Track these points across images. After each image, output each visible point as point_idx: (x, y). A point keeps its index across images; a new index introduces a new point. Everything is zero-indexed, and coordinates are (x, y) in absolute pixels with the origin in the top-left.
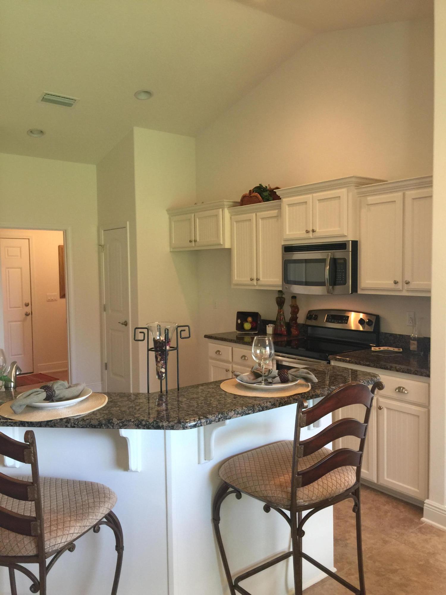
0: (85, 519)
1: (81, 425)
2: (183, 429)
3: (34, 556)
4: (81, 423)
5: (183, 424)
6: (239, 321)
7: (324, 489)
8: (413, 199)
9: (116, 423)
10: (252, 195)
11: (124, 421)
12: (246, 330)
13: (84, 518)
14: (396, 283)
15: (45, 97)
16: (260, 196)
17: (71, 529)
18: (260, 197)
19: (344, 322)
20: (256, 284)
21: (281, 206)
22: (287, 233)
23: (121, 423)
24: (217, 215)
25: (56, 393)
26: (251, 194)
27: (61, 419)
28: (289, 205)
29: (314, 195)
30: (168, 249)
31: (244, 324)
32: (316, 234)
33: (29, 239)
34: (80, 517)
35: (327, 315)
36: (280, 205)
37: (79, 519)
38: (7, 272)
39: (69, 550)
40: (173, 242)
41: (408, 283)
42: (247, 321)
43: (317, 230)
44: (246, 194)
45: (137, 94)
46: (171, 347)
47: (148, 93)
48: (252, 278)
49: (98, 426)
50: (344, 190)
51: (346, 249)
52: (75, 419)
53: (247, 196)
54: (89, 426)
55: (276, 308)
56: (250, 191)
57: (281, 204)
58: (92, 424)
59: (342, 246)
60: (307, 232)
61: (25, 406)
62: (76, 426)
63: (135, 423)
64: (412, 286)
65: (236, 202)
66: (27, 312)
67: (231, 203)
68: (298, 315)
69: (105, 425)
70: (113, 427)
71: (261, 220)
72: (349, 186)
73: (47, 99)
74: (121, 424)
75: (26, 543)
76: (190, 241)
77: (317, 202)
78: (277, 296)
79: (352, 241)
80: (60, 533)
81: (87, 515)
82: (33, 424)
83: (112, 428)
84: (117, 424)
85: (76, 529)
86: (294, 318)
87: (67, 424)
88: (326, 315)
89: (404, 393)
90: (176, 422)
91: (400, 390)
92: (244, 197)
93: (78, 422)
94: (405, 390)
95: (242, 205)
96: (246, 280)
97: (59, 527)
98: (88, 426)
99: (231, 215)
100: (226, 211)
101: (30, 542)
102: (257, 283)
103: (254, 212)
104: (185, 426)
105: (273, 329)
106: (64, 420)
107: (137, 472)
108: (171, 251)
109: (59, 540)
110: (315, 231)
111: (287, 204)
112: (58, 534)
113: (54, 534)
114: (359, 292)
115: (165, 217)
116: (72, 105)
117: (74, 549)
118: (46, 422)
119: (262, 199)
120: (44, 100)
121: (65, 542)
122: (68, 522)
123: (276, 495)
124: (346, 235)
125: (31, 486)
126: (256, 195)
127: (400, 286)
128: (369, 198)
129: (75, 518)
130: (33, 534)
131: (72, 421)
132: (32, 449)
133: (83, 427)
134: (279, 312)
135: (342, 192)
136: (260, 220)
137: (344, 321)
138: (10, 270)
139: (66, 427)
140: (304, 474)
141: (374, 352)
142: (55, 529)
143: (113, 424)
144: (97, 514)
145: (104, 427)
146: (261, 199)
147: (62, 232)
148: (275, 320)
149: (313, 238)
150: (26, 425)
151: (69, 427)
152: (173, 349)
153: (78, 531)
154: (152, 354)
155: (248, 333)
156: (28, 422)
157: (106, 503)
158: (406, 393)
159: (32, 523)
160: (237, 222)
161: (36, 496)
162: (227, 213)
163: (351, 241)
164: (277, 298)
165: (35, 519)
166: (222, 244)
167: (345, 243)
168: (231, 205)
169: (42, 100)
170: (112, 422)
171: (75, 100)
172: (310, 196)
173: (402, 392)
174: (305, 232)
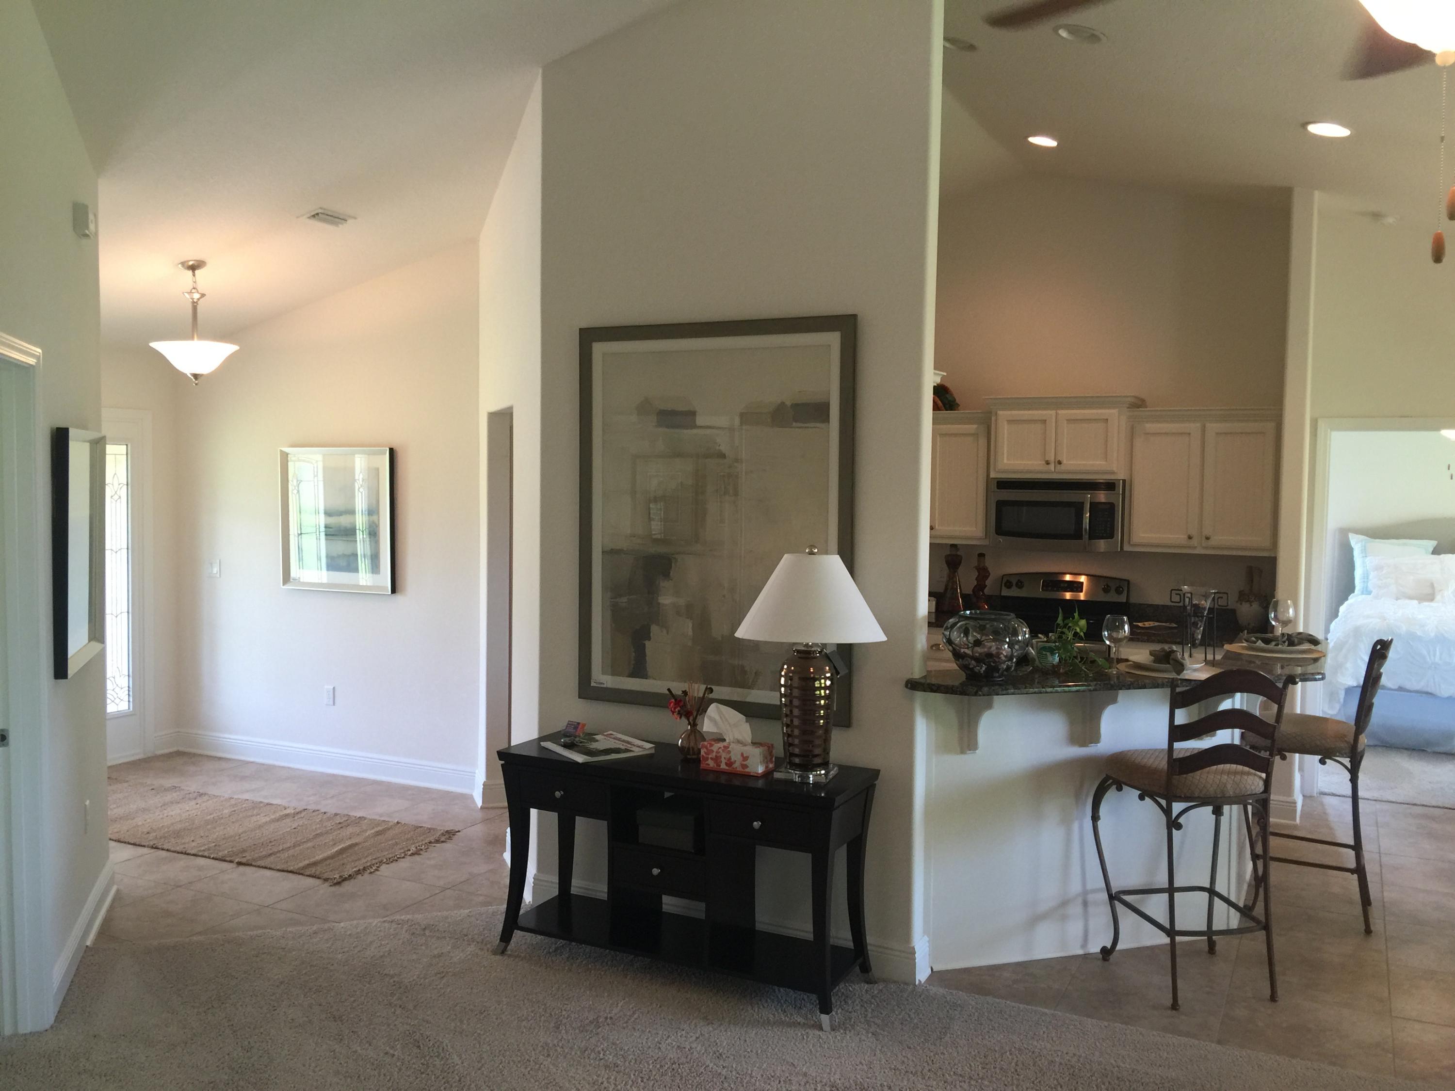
8: (1217, 434)
14: (1190, 538)
18: (940, 402)
19: (1076, 591)
21: (988, 421)
22: (1005, 461)
29: (1060, 412)
32: (1062, 468)
36: (985, 419)
41: (1208, 538)
43: (1065, 462)
50: (1115, 411)
51: (1114, 490)
60: (1046, 462)
64: (1213, 542)
71: (940, 437)
72: (1119, 407)
77: (1065, 422)
79: (1122, 480)
88: (1042, 580)
110: (1061, 463)
114: (1127, 548)
124: (1116, 472)
127: (1194, 542)
128: (1148, 425)
135: (1112, 413)
136: (938, 436)
137: (1075, 589)
146: (941, 404)
149: (1056, 472)
167: (1114, 483)
172: (1051, 412)
174: (1042, 462)
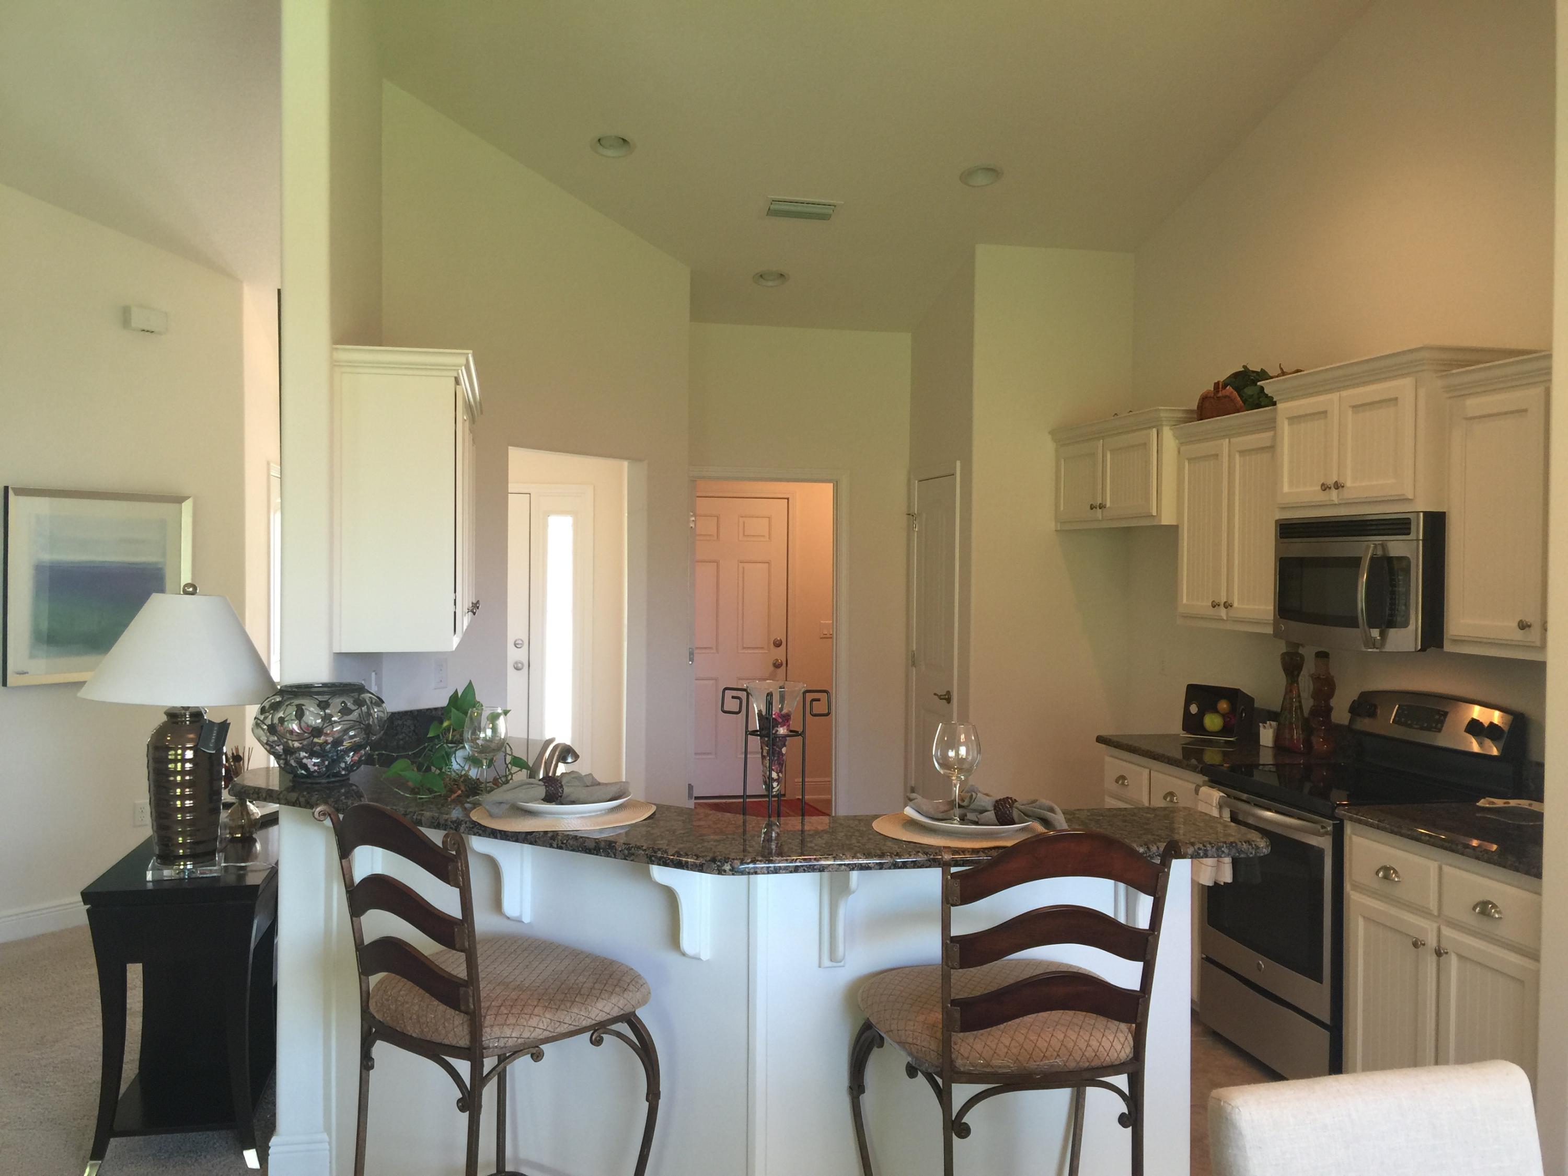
0: (563, 1010)
1: (572, 847)
2: (718, 874)
3: (467, 1048)
4: (571, 842)
5: (719, 863)
6: (1194, 709)
7: (1023, 1050)
9: (620, 849)
10: (1220, 394)
11: (632, 847)
12: (1209, 732)
13: (562, 1007)
14: (1522, 626)
15: (772, 207)
16: (1240, 395)
17: (533, 1019)
18: (1239, 399)
19: (1436, 728)
20: (1225, 618)
21: (1275, 422)
22: (1286, 489)
23: (627, 849)
24: (1145, 444)
25: (564, 791)
26: (1218, 392)
27: (546, 833)
28: (1294, 419)
29: (1344, 393)
30: (1052, 525)
31: (1206, 716)
32: (1347, 494)
33: (788, 499)
34: (555, 1004)
35: (1398, 708)
36: (1274, 420)
37: (554, 1006)
38: (741, 570)
39: (532, 1056)
40: (1062, 509)
42: (1215, 710)
43: (1349, 484)
44: (1208, 392)
45: (967, 176)
46: (791, 731)
47: (993, 172)
48: (1217, 601)
49: (594, 850)
50: (1407, 383)
51: (1409, 534)
52: (565, 835)
53: (1209, 396)
54: (582, 848)
55: (1282, 679)
56: (1217, 385)
57: (1275, 418)
58: (585, 846)
59: (1400, 526)
60: (1325, 487)
61: (507, 806)
62: (564, 846)
63: (647, 853)
65: (1192, 411)
66: (777, 660)
67: (1180, 415)
68: (1333, 702)
69: (605, 850)
70: (615, 855)
71: (1240, 456)
72: (1418, 372)
73: (775, 211)
74: (626, 852)
75: (456, 1023)
76: (1092, 507)
77: (1350, 412)
78: (1284, 650)
79: (1425, 513)
80: (512, 1020)
81: (568, 1004)
82: (508, 836)
83: (613, 856)
84: (620, 851)
85: (541, 1021)
86: (1323, 710)
87: (550, 841)
88: (1397, 706)
89: (1492, 917)
90: (708, 858)
91: (1485, 908)
92: (1204, 399)
93: (567, 841)
94: (1496, 912)
95: (1201, 420)
96: (1202, 605)
97: (513, 1011)
98: (580, 849)
99: (1182, 444)
100: (1167, 433)
101: (463, 1023)
102: (1227, 614)
103: (1224, 437)
104: (723, 868)
105: (1274, 732)
106: (550, 835)
107: (699, 959)
108: (1059, 529)
109: (507, 1032)
110: (1343, 487)
111: (1288, 416)
112: (508, 1022)
113: (500, 1019)
114: (1448, 647)
115: (1049, 446)
116: (830, 215)
117: (540, 1058)
118: (524, 835)
119: (1243, 402)
120: (771, 213)
121: (518, 1038)
122: (531, 1007)
123: (918, 1043)
124: (1410, 497)
125: (459, 925)
126: (1228, 394)
127: (1535, 636)
128: (1473, 401)
129: (547, 1004)
130: (463, 1008)
131: (560, 837)
132: (460, 864)
133: (573, 850)
134: (1288, 691)
135: (1403, 386)
136: (1237, 456)
137: (1434, 725)
138: (746, 565)
139: (550, 847)
140: (964, 1005)
141: (1483, 809)
142: (505, 1012)
143: (616, 849)
144: (590, 1008)
145: (603, 854)
146: (1241, 402)
147: (832, 484)
148: (1279, 710)
149: (1340, 504)
150: (499, 835)
151: (554, 848)
152: (794, 733)
153: (546, 1026)
154: (755, 742)
155: (1211, 740)
156: (500, 831)
157: (614, 995)
158: (1496, 918)
159: (461, 988)
160: (1190, 460)
161: (467, 944)
162: (1169, 436)
163: (1421, 515)
164: (1284, 655)
165: (466, 984)
166: (1154, 513)
167: (1409, 519)
168: (1180, 418)
169: (767, 214)
170: (614, 846)
171: (835, 206)
172: (1335, 396)
173: (1489, 915)
174: (1320, 488)
